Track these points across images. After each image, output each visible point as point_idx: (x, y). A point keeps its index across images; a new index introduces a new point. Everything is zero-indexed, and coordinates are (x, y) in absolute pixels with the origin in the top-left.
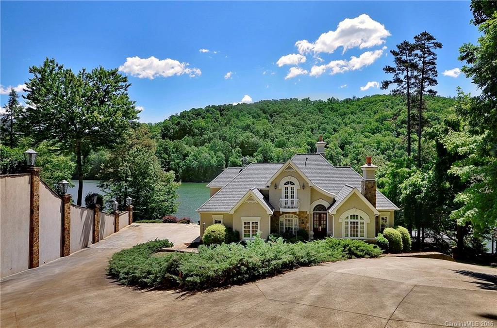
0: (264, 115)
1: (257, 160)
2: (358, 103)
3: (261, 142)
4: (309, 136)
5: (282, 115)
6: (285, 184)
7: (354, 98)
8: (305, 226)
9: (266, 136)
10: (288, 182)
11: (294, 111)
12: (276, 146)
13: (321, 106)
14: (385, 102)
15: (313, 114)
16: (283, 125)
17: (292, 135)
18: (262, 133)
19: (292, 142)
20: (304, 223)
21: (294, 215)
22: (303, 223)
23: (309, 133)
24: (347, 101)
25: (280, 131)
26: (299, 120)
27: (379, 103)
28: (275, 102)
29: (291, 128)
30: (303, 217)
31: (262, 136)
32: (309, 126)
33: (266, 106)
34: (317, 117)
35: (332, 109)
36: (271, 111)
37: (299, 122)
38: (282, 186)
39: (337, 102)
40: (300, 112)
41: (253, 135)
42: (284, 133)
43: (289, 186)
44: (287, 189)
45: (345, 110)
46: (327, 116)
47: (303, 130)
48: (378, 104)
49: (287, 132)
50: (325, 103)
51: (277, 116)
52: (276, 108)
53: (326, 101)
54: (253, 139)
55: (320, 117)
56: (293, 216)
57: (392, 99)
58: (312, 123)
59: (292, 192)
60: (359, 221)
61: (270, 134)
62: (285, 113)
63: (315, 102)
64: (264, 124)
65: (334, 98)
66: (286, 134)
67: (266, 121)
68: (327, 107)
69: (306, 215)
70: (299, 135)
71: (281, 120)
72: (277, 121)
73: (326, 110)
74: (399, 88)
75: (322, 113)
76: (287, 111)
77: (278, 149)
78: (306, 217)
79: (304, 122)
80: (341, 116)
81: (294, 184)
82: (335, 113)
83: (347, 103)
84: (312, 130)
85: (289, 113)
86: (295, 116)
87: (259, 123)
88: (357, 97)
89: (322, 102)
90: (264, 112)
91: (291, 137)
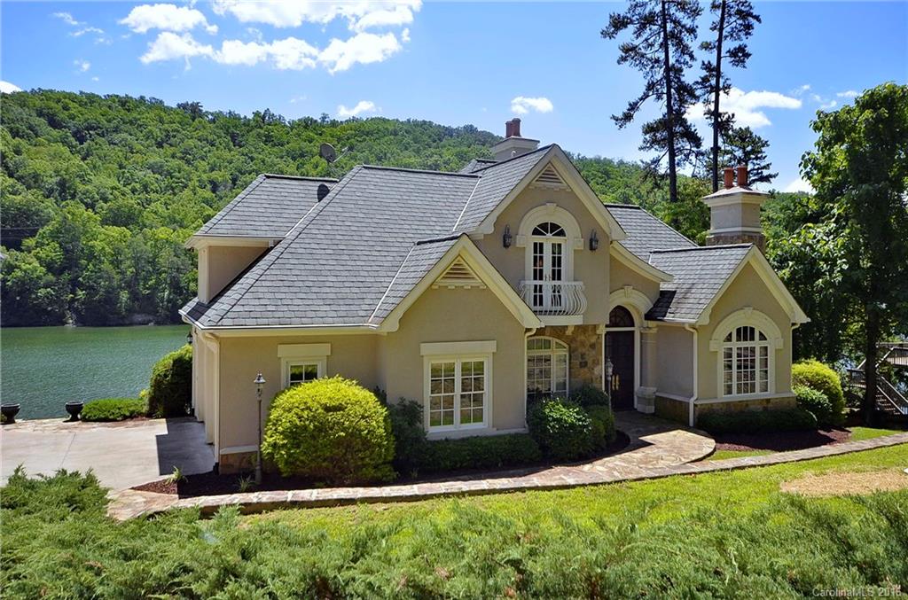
0: (55, 133)
1: (39, 259)
2: (337, 131)
3: (49, 207)
4: (207, 202)
5: (117, 137)
6: (536, 232)
7: (324, 118)
8: (588, 375)
9: (64, 190)
10: (544, 226)
11: (157, 132)
12: (104, 222)
13: (235, 126)
14: (399, 137)
15: (213, 145)
16: (121, 167)
17: (153, 196)
18: (52, 181)
19: (155, 213)
20: (586, 363)
21: (554, 341)
22: (584, 364)
23: (208, 194)
24: (307, 124)
25: (112, 182)
26: (173, 156)
27: (386, 138)
28: (92, 99)
29: (150, 176)
30: (583, 344)
31: (51, 191)
32: (204, 177)
33: (60, 106)
34: (227, 155)
35: (268, 139)
36: (79, 122)
37: (175, 163)
38: (526, 240)
39: (278, 122)
40: (174, 136)
41: (19, 186)
42: (127, 189)
43: (548, 240)
44: (539, 248)
45: (304, 144)
46: (255, 155)
47: (186, 186)
48: (382, 140)
49: (138, 186)
50: (247, 122)
51: (100, 140)
52: (93, 115)
53: (250, 116)
54: (18, 198)
55: (236, 156)
56: (553, 345)
57: (414, 131)
58: (212, 170)
59: (557, 262)
60: (757, 344)
61: (81, 188)
62: (124, 135)
63: (217, 116)
64: (56, 156)
65: (272, 111)
66: (134, 191)
67: (65, 150)
68: (254, 132)
69: (593, 340)
70: (175, 198)
71: (116, 153)
72: (101, 153)
73: (250, 139)
74: (636, 43)
75: (241, 147)
76: (133, 129)
77: (115, 231)
78: (593, 346)
79: (188, 162)
80: (294, 159)
81: (561, 233)
82: (275, 149)
83: (306, 127)
84: (215, 187)
85: (139, 134)
86: (160, 145)
87: (37, 153)
88: (332, 117)
89: (240, 119)
90: (54, 123)
91: (149, 202)
